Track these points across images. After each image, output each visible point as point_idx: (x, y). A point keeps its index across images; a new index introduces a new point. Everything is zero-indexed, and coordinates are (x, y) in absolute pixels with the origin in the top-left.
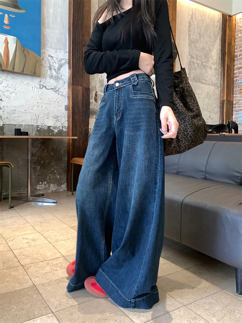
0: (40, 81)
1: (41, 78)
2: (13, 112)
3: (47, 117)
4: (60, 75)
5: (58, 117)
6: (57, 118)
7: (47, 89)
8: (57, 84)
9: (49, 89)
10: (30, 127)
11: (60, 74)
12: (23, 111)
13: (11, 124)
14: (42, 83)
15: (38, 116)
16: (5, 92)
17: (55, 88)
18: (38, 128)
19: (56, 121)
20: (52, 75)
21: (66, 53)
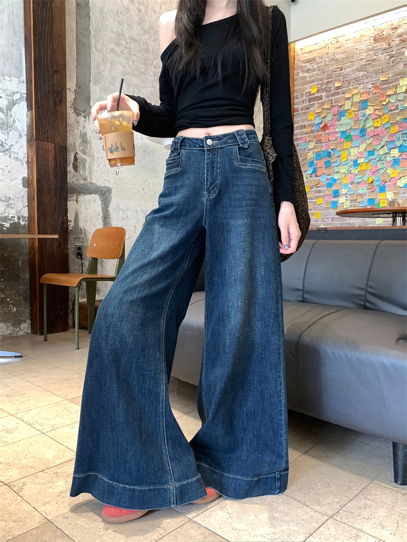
11: (11, 116)
21: (21, 84)
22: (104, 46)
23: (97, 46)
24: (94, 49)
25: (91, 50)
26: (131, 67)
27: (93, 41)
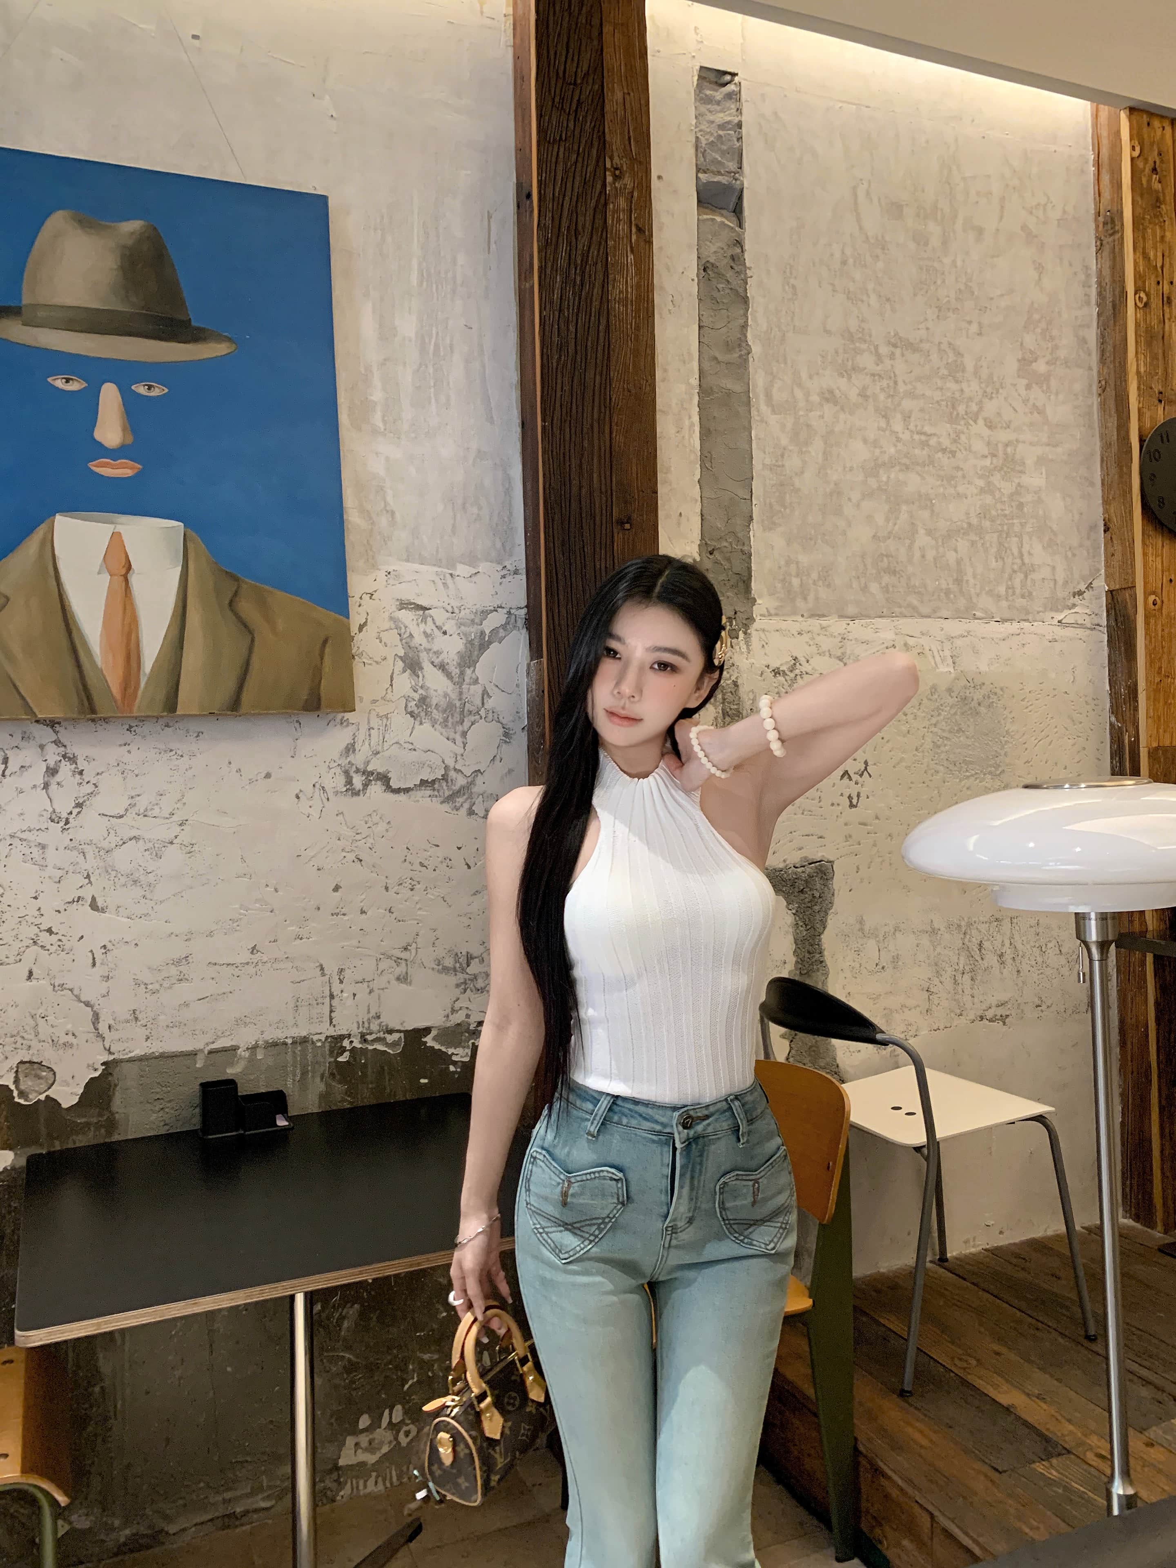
0: (350, 749)
1: (351, 730)
2: (173, 971)
3: (401, 970)
4: (477, 689)
5: (470, 958)
6: (463, 970)
7: (398, 791)
8: (459, 750)
9: (407, 790)
10: (289, 1057)
11: (476, 681)
12: (239, 960)
13: (163, 1056)
14: (358, 759)
15: (341, 971)
16: (117, 853)
17: (445, 777)
18: (343, 1050)
19: (458, 991)
20: (423, 700)
21: (509, 578)
22: (800, 385)
23: (775, 391)
24: (763, 408)
25: (754, 413)
26: (898, 440)
27: (758, 379)
